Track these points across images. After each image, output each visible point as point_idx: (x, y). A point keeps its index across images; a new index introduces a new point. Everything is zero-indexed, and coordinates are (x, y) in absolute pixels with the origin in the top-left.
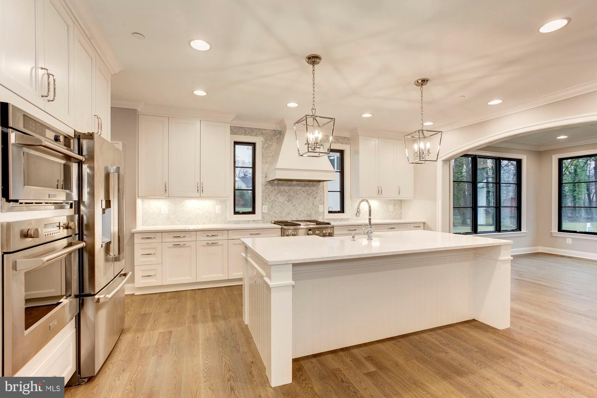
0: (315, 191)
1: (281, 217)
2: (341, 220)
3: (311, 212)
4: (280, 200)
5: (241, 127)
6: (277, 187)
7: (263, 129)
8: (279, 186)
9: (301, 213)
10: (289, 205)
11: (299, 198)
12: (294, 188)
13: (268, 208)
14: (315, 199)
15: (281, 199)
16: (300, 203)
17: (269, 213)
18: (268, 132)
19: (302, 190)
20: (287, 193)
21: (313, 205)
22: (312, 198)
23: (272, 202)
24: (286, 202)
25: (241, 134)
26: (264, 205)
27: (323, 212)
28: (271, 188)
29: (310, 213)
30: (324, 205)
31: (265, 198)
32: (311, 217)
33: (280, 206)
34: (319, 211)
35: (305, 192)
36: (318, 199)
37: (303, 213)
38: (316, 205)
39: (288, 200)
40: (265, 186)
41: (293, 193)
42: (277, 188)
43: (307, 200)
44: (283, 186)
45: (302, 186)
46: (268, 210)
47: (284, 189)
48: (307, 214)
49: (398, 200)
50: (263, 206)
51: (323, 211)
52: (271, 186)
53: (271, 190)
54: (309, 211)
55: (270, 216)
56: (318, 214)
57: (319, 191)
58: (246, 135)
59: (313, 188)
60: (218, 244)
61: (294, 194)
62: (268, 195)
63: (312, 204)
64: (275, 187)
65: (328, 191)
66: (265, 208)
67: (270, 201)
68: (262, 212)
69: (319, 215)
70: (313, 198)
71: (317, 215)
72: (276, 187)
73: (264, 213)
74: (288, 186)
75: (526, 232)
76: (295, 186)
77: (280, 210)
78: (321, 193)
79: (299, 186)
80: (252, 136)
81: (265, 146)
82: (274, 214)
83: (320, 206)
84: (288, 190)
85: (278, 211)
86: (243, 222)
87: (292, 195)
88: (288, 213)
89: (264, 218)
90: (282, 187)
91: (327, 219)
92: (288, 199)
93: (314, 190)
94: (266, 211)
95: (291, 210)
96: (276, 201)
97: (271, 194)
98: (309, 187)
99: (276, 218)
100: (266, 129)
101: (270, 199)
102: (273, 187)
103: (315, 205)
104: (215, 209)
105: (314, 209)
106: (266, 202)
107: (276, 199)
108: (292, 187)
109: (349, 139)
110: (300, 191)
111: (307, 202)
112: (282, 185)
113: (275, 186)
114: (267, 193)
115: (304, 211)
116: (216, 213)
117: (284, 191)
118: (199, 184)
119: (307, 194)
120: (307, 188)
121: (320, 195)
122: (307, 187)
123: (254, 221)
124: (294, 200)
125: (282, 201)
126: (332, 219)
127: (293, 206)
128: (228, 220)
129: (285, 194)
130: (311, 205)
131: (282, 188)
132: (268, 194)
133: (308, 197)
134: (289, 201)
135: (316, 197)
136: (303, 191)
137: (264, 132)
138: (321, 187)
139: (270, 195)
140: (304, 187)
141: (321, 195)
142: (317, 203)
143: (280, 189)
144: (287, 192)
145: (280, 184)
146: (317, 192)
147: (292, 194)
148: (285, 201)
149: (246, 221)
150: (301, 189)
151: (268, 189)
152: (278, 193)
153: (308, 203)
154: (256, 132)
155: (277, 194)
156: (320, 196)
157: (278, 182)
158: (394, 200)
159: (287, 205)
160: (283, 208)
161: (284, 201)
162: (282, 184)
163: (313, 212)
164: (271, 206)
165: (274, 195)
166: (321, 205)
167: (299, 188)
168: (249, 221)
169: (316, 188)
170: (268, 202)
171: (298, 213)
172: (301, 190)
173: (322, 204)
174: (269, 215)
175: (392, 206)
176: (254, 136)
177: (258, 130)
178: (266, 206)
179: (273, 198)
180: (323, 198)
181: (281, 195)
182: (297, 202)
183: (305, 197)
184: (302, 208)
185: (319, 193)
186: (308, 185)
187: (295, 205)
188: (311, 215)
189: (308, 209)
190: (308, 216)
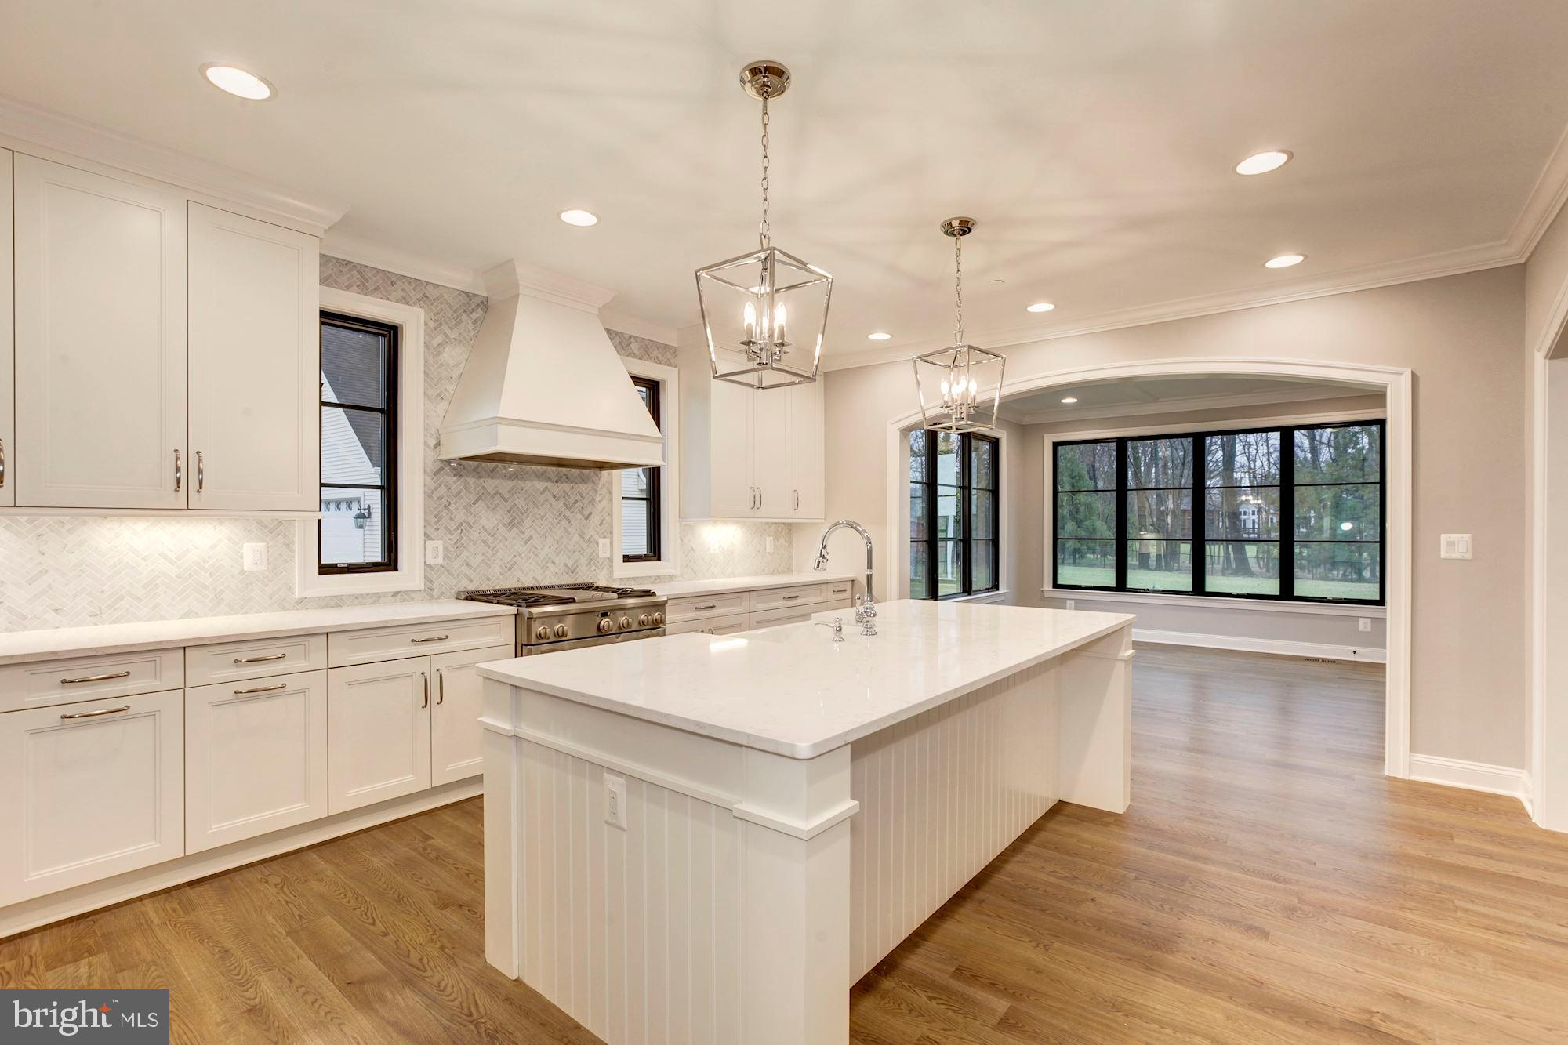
0: (587, 494)
1: (489, 579)
3: (577, 561)
4: (484, 522)
5: (348, 263)
6: (473, 480)
7: (428, 283)
8: (480, 477)
9: (548, 565)
10: (514, 538)
11: (542, 518)
12: (528, 485)
13: (445, 548)
14: (586, 519)
15: (488, 519)
16: (546, 532)
17: (448, 564)
18: (446, 296)
19: (549, 491)
20: (506, 500)
21: (583, 538)
22: (579, 516)
23: (457, 529)
24: (503, 530)
25: (348, 288)
26: (432, 539)
27: (610, 560)
28: (455, 483)
29: (574, 564)
30: (611, 538)
31: (435, 516)
32: (576, 574)
33: (484, 542)
34: (598, 555)
35: (558, 500)
36: (595, 519)
37: (553, 562)
38: (591, 537)
39: (509, 524)
40: (435, 474)
41: (525, 499)
42: (474, 483)
43: (564, 523)
44: (492, 478)
45: (549, 479)
46: (446, 557)
47: (496, 487)
48: (565, 564)
49: (784, 524)
50: (427, 542)
51: (609, 556)
52: (455, 475)
53: (454, 489)
54: (570, 558)
55: (451, 574)
56: (596, 566)
57: (598, 498)
58: (366, 294)
59: (582, 487)
60: (287, 688)
61: (526, 504)
62: (445, 506)
63: (579, 535)
64: (468, 479)
65: (623, 498)
66: (435, 549)
67: (453, 526)
68: (425, 562)
69: (598, 569)
70: (581, 517)
71: (594, 567)
72: (471, 481)
73: (430, 566)
74: (510, 478)
75: (1005, 591)
76: (531, 480)
77: (483, 554)
78: (605, 503)
79: (541, 481)
80: (388, 299)
81: (435, 343)
82: (465, 569)
83: (602, 541)
84: (509, 492)
85: (480, 558)
86: (356, 601)
87: (520, 507)
88: (509, 566)
89: (431, 582)
90: (490, 480)
91: (621, 579)
92: (509, 521)
93: (584, 494)
94: (440, 561)
95: (520, 555)
96: (471, 527)
97: (455, 503)
98: (572, 482)
99: (471, 581)
100: (439, 285)
101: (451, 519)
103: (587, 539)
104: (241, 557)
105: (584, 550)
106: (437, 529)
107: (471, 520)
108: (521, 483)
109: (675, 352)
110: (544, 495)
111: (565, 528)
112: (492, 474)
113: (468, 476)
114: (440, 498)
115: (557, 556)
116: (242, 572)
117: (497, 493)
118: (183, 457)
119: (566, 506)
120: (566, 486)
121: (599, 507)
122: (566, 482)
123: (396, 594)
124: (527, 523)
125: (489, 525)
126: (633, 578)
127: (526, 543)
128: (297, 595)
129: (499, 504)
130: (576, 538)
131: (491, 484)
132: (444, 502)
133: (568, 513)
134: (511, 525)
135: (591, 513)
136: (554, 497)
137: (432, 293)
138: (604, 485)
139: (452, 508)
140: (557, 482)
141: (603, 509)
142: (593, 533)
143: (483, 487)
144: (507, 496)
145: (485, 471)
146: (593, 499)
147: (521, 503)
148: (500, 527)
149: (368, 595)
150: (546, 488)
151: (446, 486)
152: (477, 501)
153: (569, 533)
154: (403, 290)
155: (474, 503)
156: (601, 512)
157: (478, 467)
158: (776, 523)
159: (506, 540)
160: (494, 548)
161: (498, 525)
162: (492, 471)
163: (583, 561)
164: (455, 543)
165: (464, 507)
166: (605, 537)
167: (541, 485)
168: (380, 597)
169: (590, 486)
170: (446, 528)
171: (539, 565)
172: (547, 492)
173: (605, 534)
174: (447, 571)
175: (772, 538)
176: (397, 301)
177: (410, 283)
178: (439, 544)
179: (460, 516)
180: (608, 518)
181: (488, 507)
182: (536, 530)
183: (560, 515)
184: (550, 547)
185: (597, 501)
186: (567, 478)
187: (531, 537)
188: (575, 569)
189: (569, 551)
190: (567, 573)
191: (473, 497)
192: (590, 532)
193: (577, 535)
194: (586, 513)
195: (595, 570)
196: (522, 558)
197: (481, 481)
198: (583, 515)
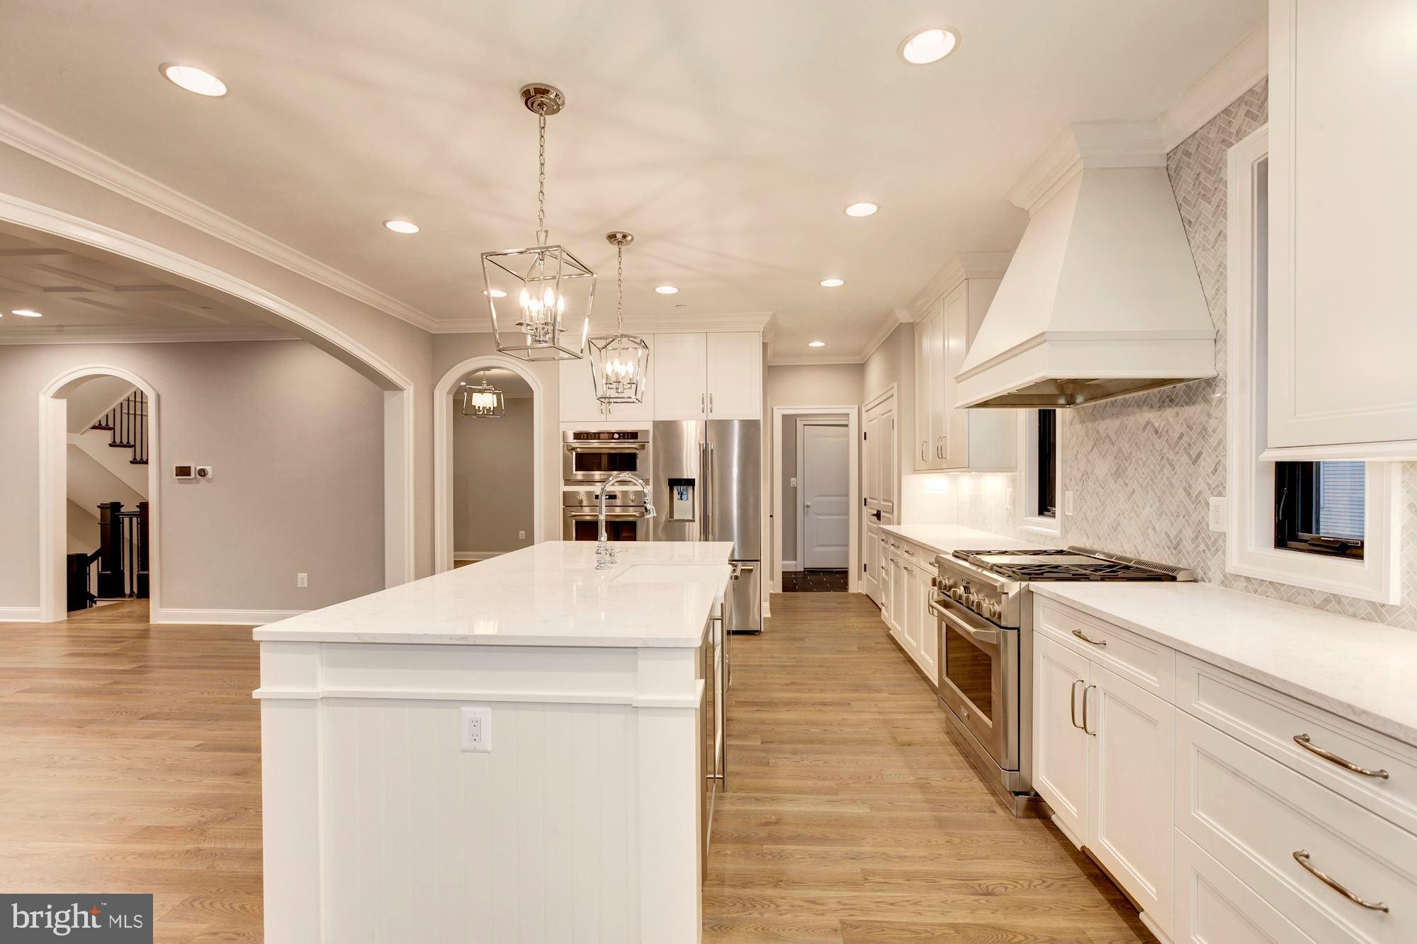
1: (1100, 539)
2: (1327, 601)
3: (1181, 531)
4: (1098, 471)
6: (1092, 424)
8: (1096, 420)
9: (1148, 532)
10: (1120, 492)
11: (1144, 464)
12: (1131, 420)
13: (1075, 500)
14: (1195, 462)
15: (1103, 468)
16: (1148, 484)
17: (1076, 517)
20: (1113, 444)
21: (1189, 494)
22: (1185, 459)
23: (1081, 480)
24: (1111, 481)
26: (1069, 490)
28: (1081, 429)
29: (1177, 535)
30: (1228, 497)
31: (1070, 467)
33: (1097, 494)
35: (1159, 437)
36: (1207, 462)
37: (1154, 529)
38: (1200, 493)
39: (1116, 473)
40: (1071, 423)
41: (1129, 440)
42: (1091, 428)
43: (1168, 470)
44: (1104, 418)
45: (1152, 408)
46: (1075, 509)
47: (1106, 428)
48: (1166, 534)
50: (1067, 493)
51: (1224, 530)
52: (1081, 422)
53: (1080, 436)
54: (1172, 525)
55: (1079, 528)
56: (1207, 545)
57: (1210, 425)
59: (1190, 411)
61: (1130, 446)
62: (1076, 456)
63: (1184, 489)
64: (1088, 424)
66: (1069, 500)
67: (1079, 477)
68: (1065, 513)
69: (1209, 549)
70: (1187, 459)
71: (1203, 547)
73: (1068, 517)
74: (1117, 415)
76: (1134, 413)
77: (1097, 509)
78: (1220, 432)
79: (1144, 411)
82: (1086, 525)
83: (1213, 500)
84: (1117, 432)
85: (1095, 513)
87: (1124, 451)
88: (1115, 526)
89: (1067, 532)
90: (1102, 422)
91: (1248, 579)
92: (1116, 469)
93: (1190, 422)
95: (1124, 514)
96: (1090, 478)
97: (1081, 452)
98: (1175, 406)
99: (1088, 537)
101: (1079, 469)
102: (1085, 425)
103: (1194, 496)
104: (1007, 498)
105: (1190, 515)
106: (1072, 480)
107: (1090, 469)
108: (1127, 419)
110: (1146, 431)
111: (1168, 478)
112: (1104, 413)
113: (1089, 421)
114: (1074, 448)
115: (1158, 519)
116: (1007, 509)
117: (1108, 436)
119: (1170, 444)
120: (1171, 413)
121: (1213, 440)
122: (1169, 406)
123: (1052, 539)
125: (1099, 475)
126: (1270, 582)
127: (1129, 498)
129: (1106, 450)
130: (1181, 493)
131: (1103, 426)
132: (1076, 451)
133: (1171, 456)
135: (1200, 454)
136: (1156, 432)
139: (1080, 456)
140: (1159, 409)
142: (1203, 485)
144: (1114, 438)
145: (1099, 411)
146: (1205, 429)
153: (1171, 485)
155: (1091, 451)
159: (1114, 493)
160: (1104, 502)
161: (1107, 475)
163: (1188, 533)
164: (1079, 495)
166: (1219, 495)
168: (1046, 540)
173: (1220, 488)
174: (1077, 524)
178: (1071, 495)
179: (1084, 465)
180: (1222, 460)
181: (1101, 454)
182: (1138, 481)
183: (1163, 458)
184: (1151, 506)
185: (1210, 430)
186: (1171, 401)
187: (1134, 491)
188: (1178, 544)
189: (1173, 515)
190: (1169, 548)
191: (1091, 443)
192: (1199, 485)
193: (1181, 489)
194: (1194, 453)
195: (1204, 551)
196: (1125, 518)
197: (1096, 423)
198: (1189, 455)
